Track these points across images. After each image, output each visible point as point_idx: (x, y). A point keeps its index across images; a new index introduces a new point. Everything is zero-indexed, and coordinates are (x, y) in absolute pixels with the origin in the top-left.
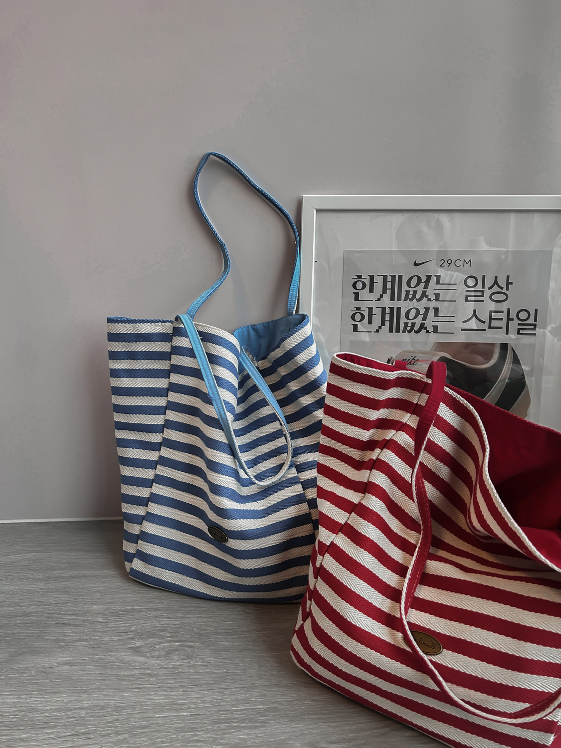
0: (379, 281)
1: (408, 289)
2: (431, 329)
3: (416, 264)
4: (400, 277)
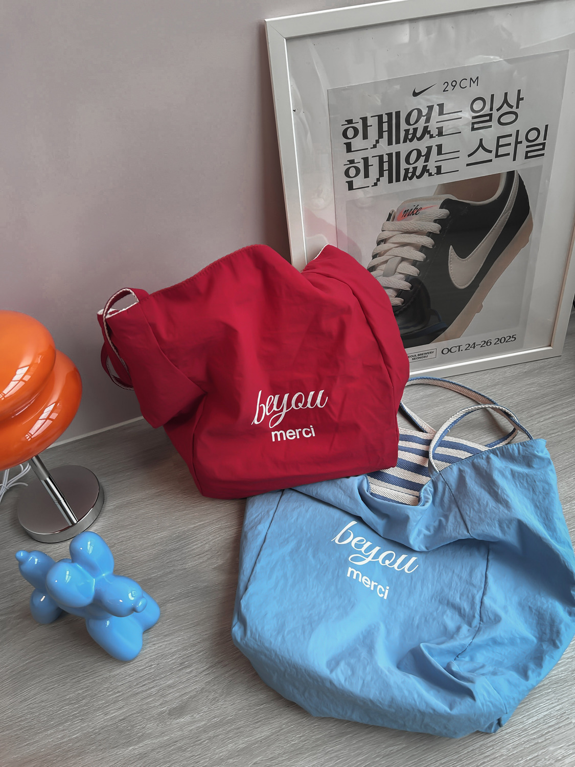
0: (373, 122)
1: (408, 127)
2: (434, 171)
3: (415, 94)
4: (398, 114)
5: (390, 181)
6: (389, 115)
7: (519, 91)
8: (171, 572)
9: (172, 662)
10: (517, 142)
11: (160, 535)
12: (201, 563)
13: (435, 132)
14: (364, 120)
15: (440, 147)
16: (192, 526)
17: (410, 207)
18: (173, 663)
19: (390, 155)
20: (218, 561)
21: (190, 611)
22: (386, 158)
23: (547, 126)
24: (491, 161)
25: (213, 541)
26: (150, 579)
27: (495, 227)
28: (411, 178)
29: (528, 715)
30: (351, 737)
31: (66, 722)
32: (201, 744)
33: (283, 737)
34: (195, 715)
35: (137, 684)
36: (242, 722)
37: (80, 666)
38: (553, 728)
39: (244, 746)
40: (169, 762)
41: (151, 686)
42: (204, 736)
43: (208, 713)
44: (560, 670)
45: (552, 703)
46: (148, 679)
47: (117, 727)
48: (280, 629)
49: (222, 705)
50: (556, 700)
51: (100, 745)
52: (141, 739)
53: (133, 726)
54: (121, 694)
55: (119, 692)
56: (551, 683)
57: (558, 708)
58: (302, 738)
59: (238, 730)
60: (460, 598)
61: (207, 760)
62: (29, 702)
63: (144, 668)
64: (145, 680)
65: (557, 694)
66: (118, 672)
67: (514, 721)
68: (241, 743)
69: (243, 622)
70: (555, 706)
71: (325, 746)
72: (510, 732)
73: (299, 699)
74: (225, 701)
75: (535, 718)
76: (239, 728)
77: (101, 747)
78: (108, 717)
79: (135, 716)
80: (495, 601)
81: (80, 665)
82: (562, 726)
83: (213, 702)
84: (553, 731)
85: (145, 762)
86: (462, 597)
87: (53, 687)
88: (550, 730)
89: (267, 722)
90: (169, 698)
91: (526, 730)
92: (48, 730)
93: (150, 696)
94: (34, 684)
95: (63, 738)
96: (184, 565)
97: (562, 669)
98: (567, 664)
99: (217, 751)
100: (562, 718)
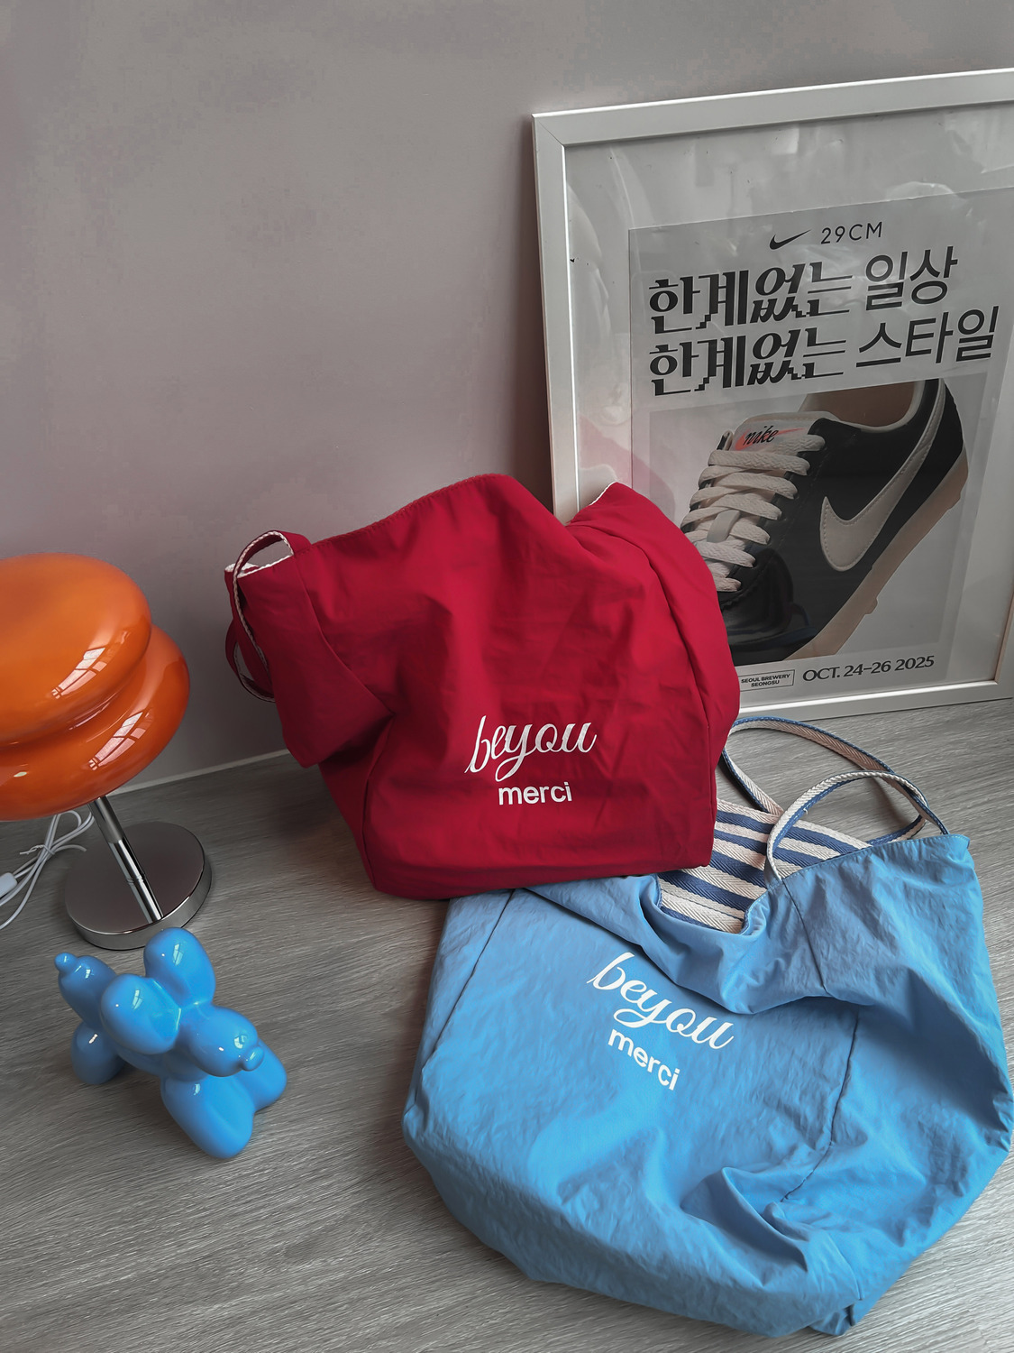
0: (702, 286)
1: (760, 298)
2: (801, 371)
3: (774, 245)
4: (744, 275)
5: (727, 383)
6: (730, 276)
7: (950, 249)
8: (311, 1015)
9: (298, 1167)
10: (944, 333)
11: (298, 951)
12: (363, 1003)
13: (805, 308)
14: (688, 282)
15: (812, 333)
16: (355, 940)
17: (758, 428)
18: (300, 1168)
19: (728, 342)
20: (393, 1003)
21: (338, 1084)
22: (720, 346)
23: (996, 309)
24: (898, 360)
25: (387, 968)
26: (276, 1023)
27: (903, 470)
28: (761, 381)
29: (902, 1311)
30: (590, 1320)
31: (112, 1252)
32: (335, 1309)
33: (476, 1311)
34: (329, 1261)
35: (237, 1200)
36: (409, 1279)
37: (146, 1160)
38: (943, 1337)
39: (408, 1319)
40: (279, 1335)
41: (260, 1205)
42: (342, 1297)
43: (352, 1258)
44: (965, 1237)
45: (947, 1294)
46: (257, 1192)
47: (197, 1269)
48: (485, 1122)
49: (378, 1247)
50: (954, 1289)
51: (165, 1297)
52: (235, 1292)
53: (223, 1270)
54: (208, 1212)
55: (205, 1210)
56: (948, 1259)
57: (956, 1302)
58: (508, 1316)
59: (401, 1292)
60: (800, 1099)
61: (344, 1338)
62: (54, 1213)
63: (252, 1173)
64: (252, 1194)
65: (956, 1278)
66: (207, 1176)
67: (876, 1319)
68: (404, 1315)
69: (423, 1104)
70: (950, 1300)
71: (546, 1333)
72: (868, 1338)
73: (508, 1246)
74: (383, 1241)
75: (915, 1317)
76: (402, 1289)
77: (167, 1300)
78: (183, 1250)
79: (228, 1252)
80: (860, 1108)
81: (145, 1158)
82: (960, 1335)
83: (363, 1240)
84: (943, 1341)
85: (237, 1332)
86: (803, 1097)
87: (96, 1191)
88: (939, 1339)
89: (452, 1283)
90: (287, 1228)
91: (896, 1335)
92: (81, 1263)
93: (256, 1221)
94: (65, 1185)
95: (105, 1278)
96: (334, 1005)
97: (969, 1235)
98: (978, 1228)
99: (362, 1324)
100: (962, 1320)
